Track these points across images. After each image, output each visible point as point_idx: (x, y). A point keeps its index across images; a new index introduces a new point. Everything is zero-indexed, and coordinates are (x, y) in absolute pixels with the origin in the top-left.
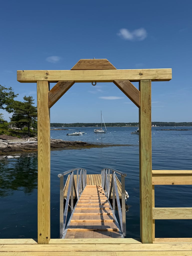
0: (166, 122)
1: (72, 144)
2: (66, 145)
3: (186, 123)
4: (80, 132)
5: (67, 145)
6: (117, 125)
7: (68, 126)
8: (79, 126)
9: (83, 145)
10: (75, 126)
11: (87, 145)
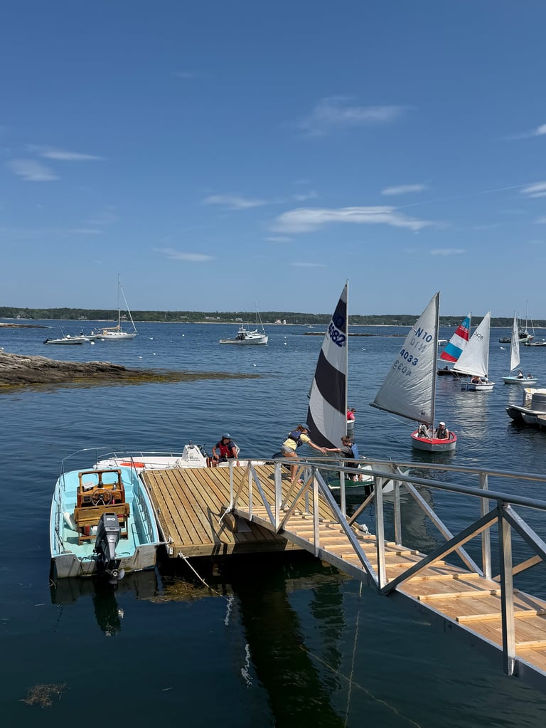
0: (310, 314)
1: (81, 371)
2: (63, 375)
3: (359, 316)
4: (82, 334)
5: (67, 373)
6: (182, 317)
7: (33, 315)
8: (69, 317)
9: (117, 374)
10: (55, 317)
11: (127, 373)
